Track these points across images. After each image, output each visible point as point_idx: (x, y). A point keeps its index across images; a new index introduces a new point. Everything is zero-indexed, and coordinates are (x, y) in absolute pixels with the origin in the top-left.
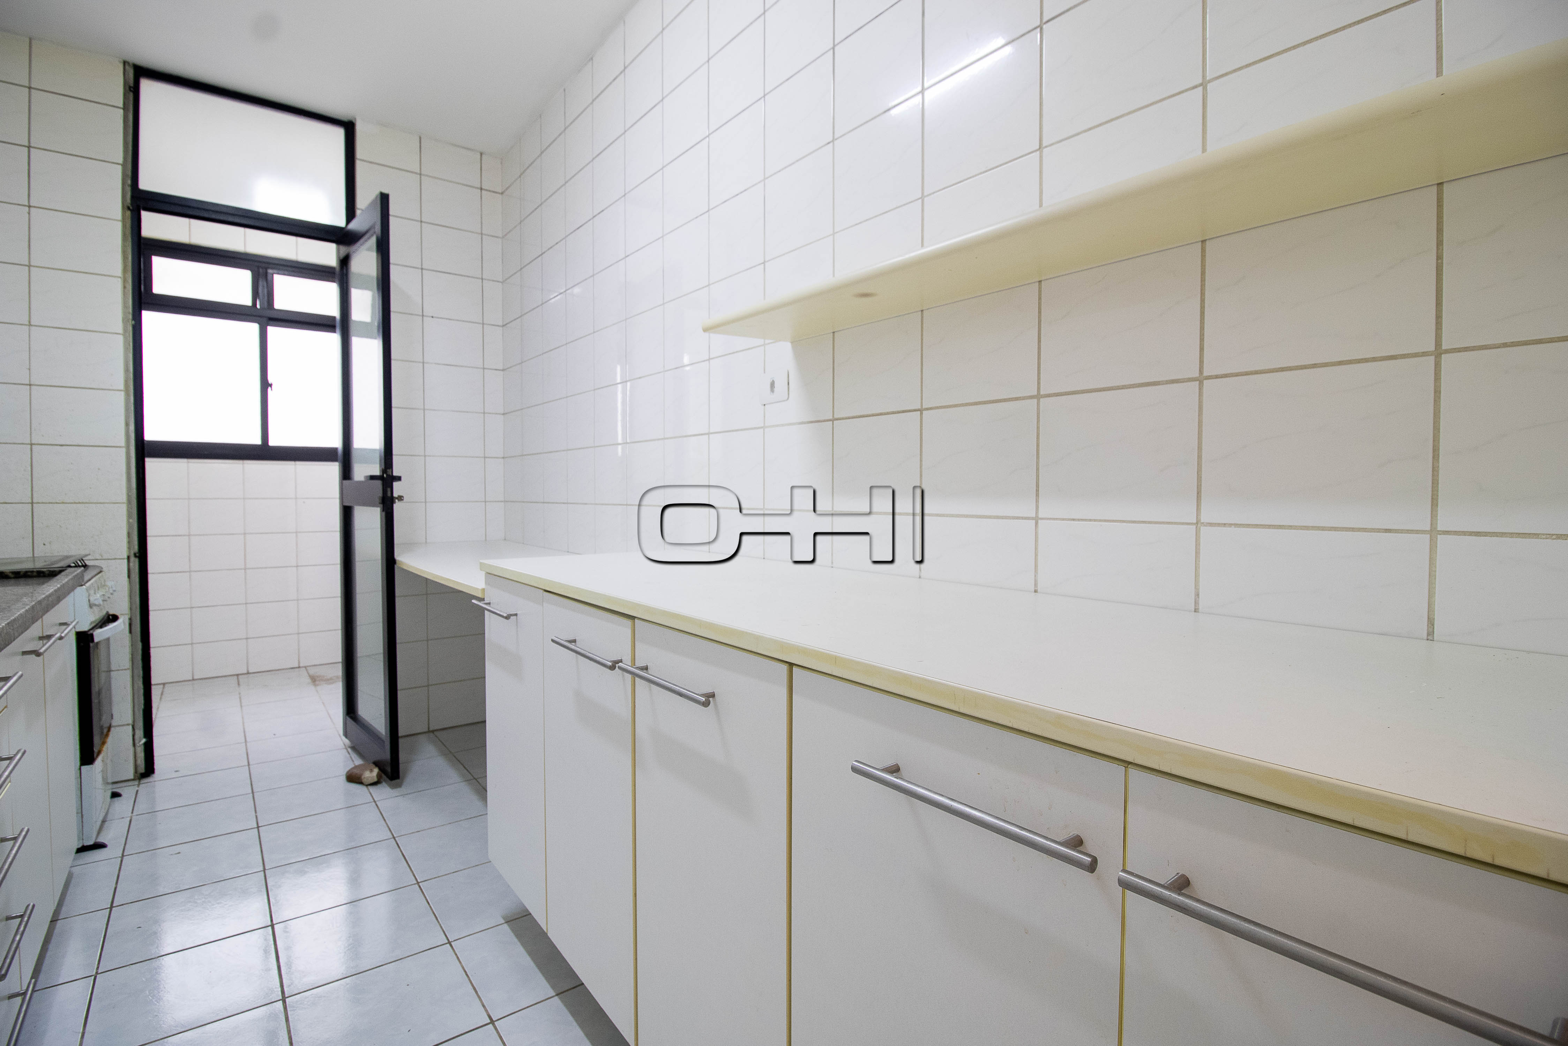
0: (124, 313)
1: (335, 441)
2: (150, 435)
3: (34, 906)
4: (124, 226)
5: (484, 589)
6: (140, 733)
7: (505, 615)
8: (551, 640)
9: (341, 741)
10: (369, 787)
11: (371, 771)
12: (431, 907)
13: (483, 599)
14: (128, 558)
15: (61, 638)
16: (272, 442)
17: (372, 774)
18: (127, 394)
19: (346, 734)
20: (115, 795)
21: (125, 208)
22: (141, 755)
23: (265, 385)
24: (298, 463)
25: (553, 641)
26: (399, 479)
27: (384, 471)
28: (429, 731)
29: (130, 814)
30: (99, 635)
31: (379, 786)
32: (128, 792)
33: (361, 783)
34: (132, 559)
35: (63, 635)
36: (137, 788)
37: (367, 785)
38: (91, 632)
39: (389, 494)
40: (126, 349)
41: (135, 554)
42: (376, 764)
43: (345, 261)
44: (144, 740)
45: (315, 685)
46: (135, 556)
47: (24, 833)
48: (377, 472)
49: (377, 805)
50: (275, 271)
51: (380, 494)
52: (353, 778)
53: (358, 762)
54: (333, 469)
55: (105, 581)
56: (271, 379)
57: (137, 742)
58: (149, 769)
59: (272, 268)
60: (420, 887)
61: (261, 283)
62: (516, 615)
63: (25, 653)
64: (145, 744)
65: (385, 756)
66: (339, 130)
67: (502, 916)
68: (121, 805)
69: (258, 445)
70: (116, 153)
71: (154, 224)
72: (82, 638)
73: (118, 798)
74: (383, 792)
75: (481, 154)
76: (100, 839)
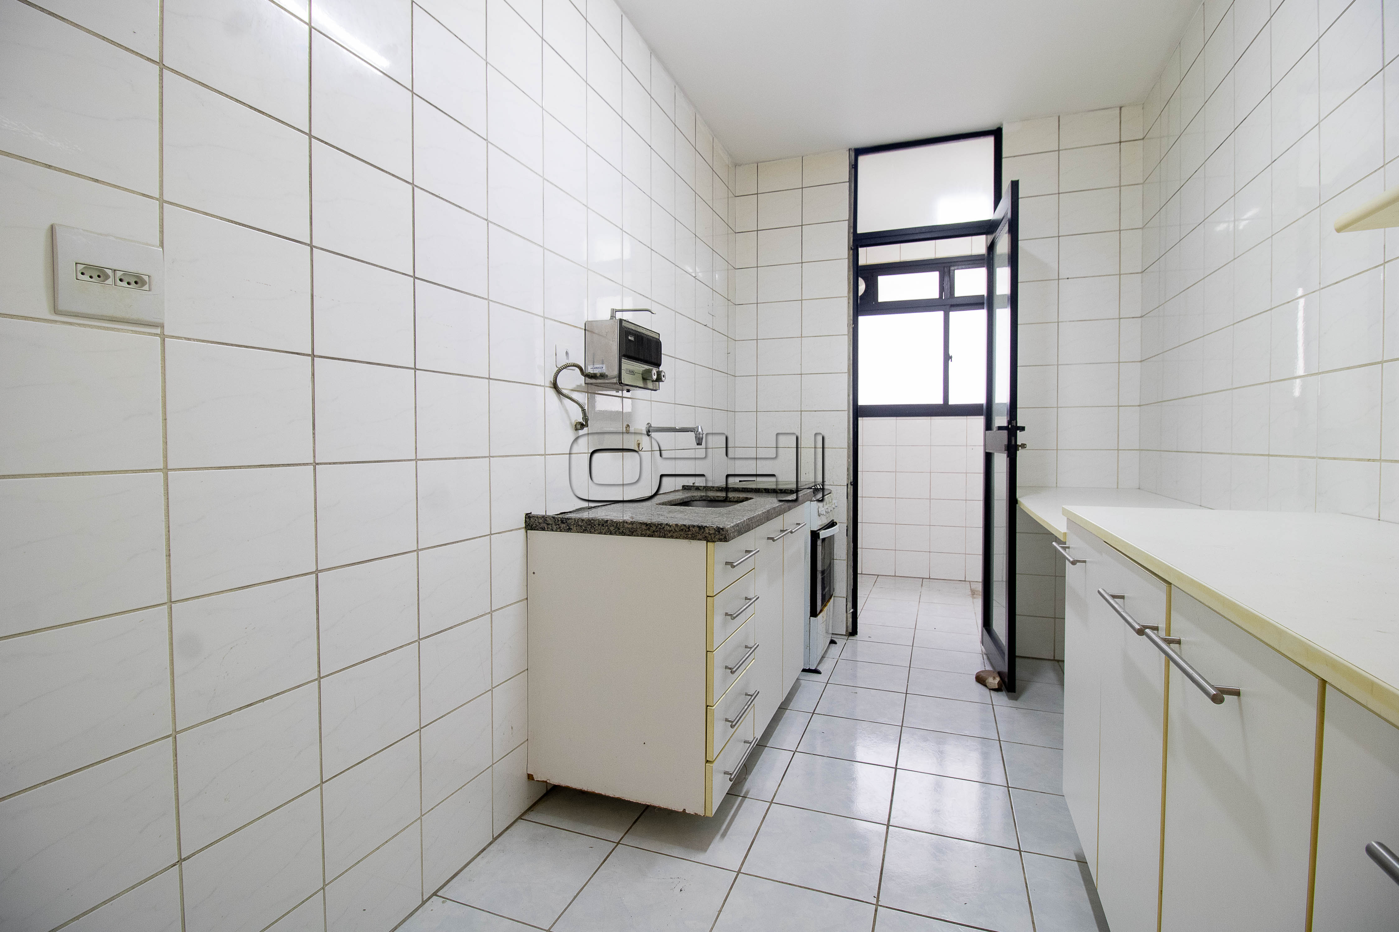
0: (848, 320)
1: (981, 399)
2: (861, 402)
3: (758, 692)
4: (849, 261)
5: (1066, 533)
6: (850, 605)
7: (1071, 560)
8: (1097, 591)
9: (979, 647)
10: (991, 691)
11: (994, 678)
12: (1013, 812)
13: (1065, 543)
14: (847, 484)
15: (791, 532)
16: (952, 402)
17: (994, 681)
18: (849, 375)
19: (982, 643)
20: (832, 642)
21: (850, 249)
22: (850, 620)
23: (947, 357)
24: (968, 417)
25: (1099, 592)
26: (1022, 429)
27: (1009, 422)
28: (1054, 660)
29: (838, 658)
30: (823, 534)
31: (1000, 693)
32: (841, 642)
33: (985, 686)
34: (849, 486)
35: (793, 531)
36: (846, 642)
37: (990, 689)
38: (819, 531)
39: (1013, 443)
40: (849, 344)
41: (851, 483)
42: (1000, 674)
43: (991, 247)
44: (852, 610)
45: (974, 598)
46: (851, 485)
47: (755, 646)
48: (1005, 424)
49: (993, 708)
50: (956, 268)
51: (1006, 442)
52: (980, 679)
53: (989, 668)
54: (979, 421)
55: (832, 499)
56: (951, 353)
57: (848, 610)
58: (853, 632)
59: (954, 266)
60: (1009, 791)
61: (946, 279)
62: (1085, 562)
63: (768, 538)
64: (852, 612)
65: (1005, 669)
66: (990, 140)
67: (1075, 854)
68: (835, 650)
69: (941, 404)
70: (845, 213)
71: (869, 256)
72: (815, 535)
73: (834, 645)
74: (1001, 699)
75: (1121, 108)
76: (819, 668)
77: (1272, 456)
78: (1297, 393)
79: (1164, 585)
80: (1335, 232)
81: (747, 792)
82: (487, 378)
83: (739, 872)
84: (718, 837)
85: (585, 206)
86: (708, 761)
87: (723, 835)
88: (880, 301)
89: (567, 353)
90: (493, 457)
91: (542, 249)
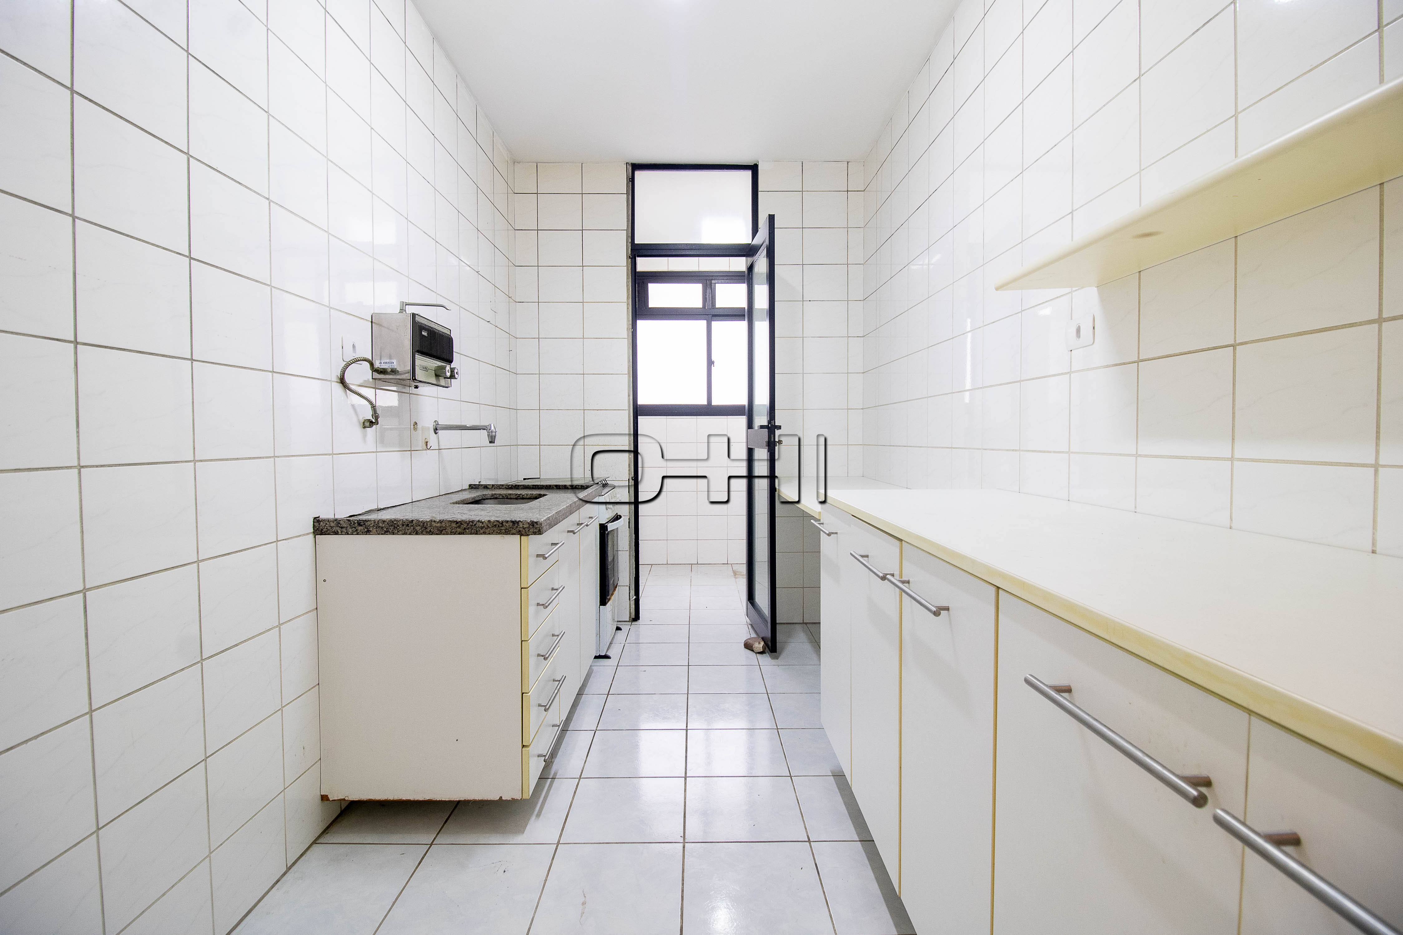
0: (628, 325)
1: (744, 401)
2: (641, 402)
3: (565, 677)
4: (627, 269)
5: (820, 512)
6: (633, 592)
7: (827, 532)
8: (849, 554)
9: (745, 620)
10: (757, 654)
11: (759, 643)
12: (783, 748)
13: (820, 520)
14: (629, 479)
15: (587, 525)
16: (714, 403)
17: (759, 646)
18: (629, 376)
19: (748, 614)
20: (618, 629)
21: (628, 257)
22: (633, 606)
23: (710, 363)
24: (729, 417)
25: (851, 554)
26: (779, 427)
27: (769, 422)
28: (803, 623)
29: (624, 642)
30: (611, 527)
31: (764, 655)
32: (625, 628)
33: (753, 651)
34: (631, 481)
35: (588, 524)
36: (630, 627)
37: (756, 653)
38: (607, 524)
39: (772, 440)
40: (629, 348)
41: (632, 478)
42: (763, 639)
43: (751, 268)
44: (635, 597)
45: (736, 578)
46: (632, 479)
47: (562, 633)
48: (765, 423)
49: (760, 668)
50: (716, 281)
51: (766, 439)
52: (748, 646)
53: (754, 635)
54: (743, 420)
55: (616, 494)
56: (713, 359)
57: (631, 597)
58: (636, 618)
59: (715, 279)
60: (778, 732)
61: (709, 291)
62: (836, 533)
63: (568, 531)
64: (635, 599)
65: (768, 634)
66: (749, 173)
67: (831, 771)
68: (621, 635)
69: (705, 405)
70: (623, 223)
71: (644, 264)
72: (603, 528)
73: (619, 631)
74: (766, 660)
75: (848, 162)
76: (608, 654)
77: (954, 448)
78: (967, 400)
79: (898, 542)
80: (995, 290)
81: (555, 774)
82: (270, 372)
83: (558, 843)
84: (533, 818)
85: (370, 191)
86: (524, 746)
87: (538, 815)
88: (650, 306)
89: (354, 346)
90: (278, 457)
91: (326, 235)
